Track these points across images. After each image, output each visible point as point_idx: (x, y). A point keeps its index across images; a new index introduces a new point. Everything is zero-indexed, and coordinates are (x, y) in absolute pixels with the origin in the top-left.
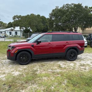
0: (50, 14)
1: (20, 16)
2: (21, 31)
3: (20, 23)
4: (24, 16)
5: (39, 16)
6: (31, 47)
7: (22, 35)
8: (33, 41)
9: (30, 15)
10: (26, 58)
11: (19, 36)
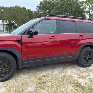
0: (37, 7)
1: (3, 7)
2: (4, 25)
3: (3, 14)
4: (8, 7)
5: (24, 8)
6: (16, 43)
7: (5, 29)
8: (20, 32)
9: (14, 7)
10: (4, 67)
11: (2, 31)
